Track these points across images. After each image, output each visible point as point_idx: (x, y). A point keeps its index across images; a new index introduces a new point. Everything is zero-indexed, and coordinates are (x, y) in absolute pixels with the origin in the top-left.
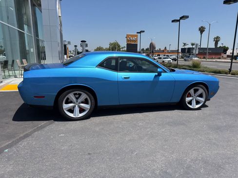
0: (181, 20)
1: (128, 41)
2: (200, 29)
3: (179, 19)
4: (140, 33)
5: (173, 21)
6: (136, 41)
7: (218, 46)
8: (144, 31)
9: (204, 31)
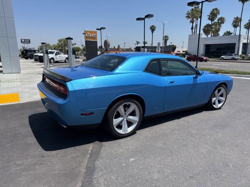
0: (146, 19)
1: (86, 37)
2: (151, 28)
3: (144, 17)
4: (100, 29)
5: (138, 19)
6: (95, 38)
7: (168, 45)
8: (104, 28)
9: (154, 30)
